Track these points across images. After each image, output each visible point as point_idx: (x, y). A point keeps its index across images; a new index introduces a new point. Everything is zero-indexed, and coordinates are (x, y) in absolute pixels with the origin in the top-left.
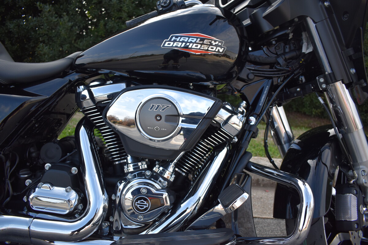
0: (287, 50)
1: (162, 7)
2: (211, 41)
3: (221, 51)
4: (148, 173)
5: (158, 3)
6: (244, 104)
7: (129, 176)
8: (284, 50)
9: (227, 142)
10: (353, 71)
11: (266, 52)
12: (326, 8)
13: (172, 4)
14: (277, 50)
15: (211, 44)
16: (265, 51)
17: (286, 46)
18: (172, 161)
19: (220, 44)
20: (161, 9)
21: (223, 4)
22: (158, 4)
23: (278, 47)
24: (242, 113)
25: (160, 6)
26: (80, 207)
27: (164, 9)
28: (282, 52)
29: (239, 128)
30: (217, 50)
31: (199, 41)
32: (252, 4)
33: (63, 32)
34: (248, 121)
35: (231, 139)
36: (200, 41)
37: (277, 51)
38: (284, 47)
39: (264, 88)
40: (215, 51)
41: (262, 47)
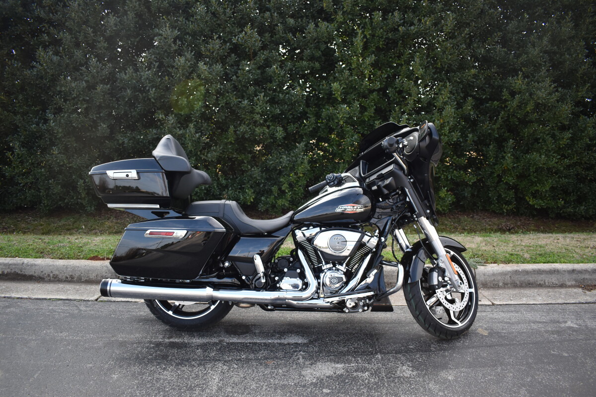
4: (334, 268)
6: (377, 231)
7: (325, 271)
9: (370, 251)
10: (428, 211)
12: (412, 182)
15: (357, 208)
18: (344, 262)
21: (363, 174)
24: (377, 236)
26: (304, 287)
29: (375, 244)
34: (380, 240)
35: (372, 249)
39: (388, 222)
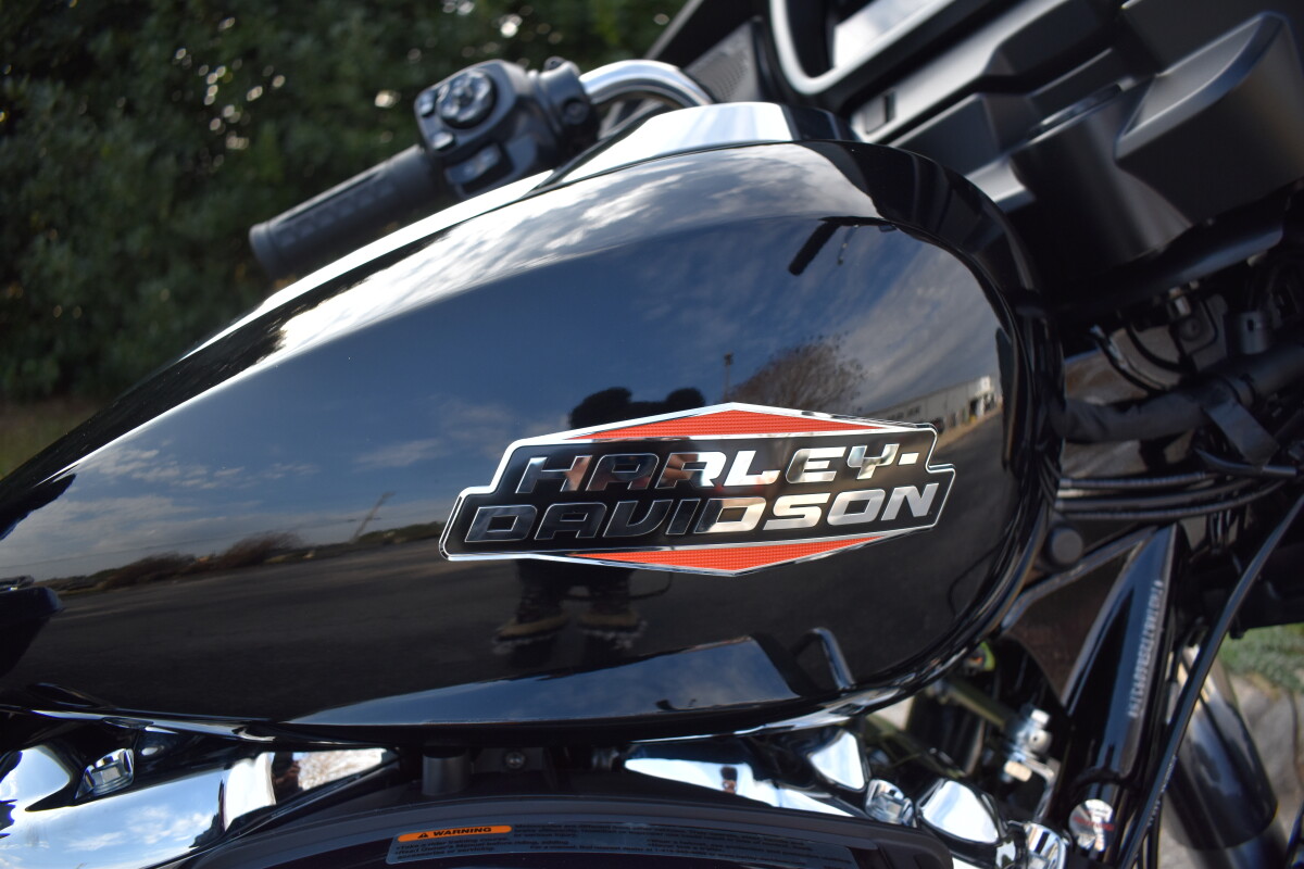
0: (1255, 343)
1: (451, 124)
2: (839, 452)
3: (920, 508)
5: (422, 104)
8: (1234, 339)
11: (1124, 366)
13: (506, 103)
14: (1189, 339)
15: (847, 479)
16: (1118, 355)
17: (1246, 317)
19: (909, 459)
20: (443, 140)
22: (426, 108)
23: (1194, 328)
25: (437, 121)
27: (463, 139)
28: (1220, 351)
30: (891, 513)
31: (751, 472)
32: (1008, 70)
33: (118, 184)
36: (754, 469)
37: (1188, 347)
38: (1231, 321)
39: (1135, 600)
40: (877, 525)
41: (1097, 330)
